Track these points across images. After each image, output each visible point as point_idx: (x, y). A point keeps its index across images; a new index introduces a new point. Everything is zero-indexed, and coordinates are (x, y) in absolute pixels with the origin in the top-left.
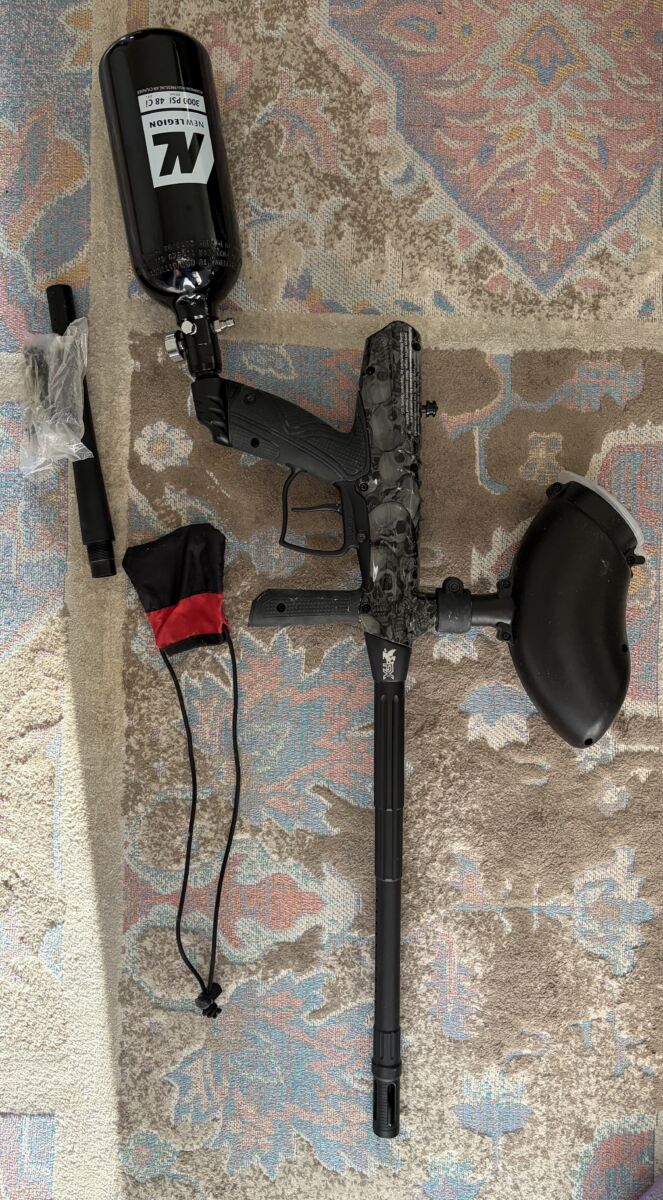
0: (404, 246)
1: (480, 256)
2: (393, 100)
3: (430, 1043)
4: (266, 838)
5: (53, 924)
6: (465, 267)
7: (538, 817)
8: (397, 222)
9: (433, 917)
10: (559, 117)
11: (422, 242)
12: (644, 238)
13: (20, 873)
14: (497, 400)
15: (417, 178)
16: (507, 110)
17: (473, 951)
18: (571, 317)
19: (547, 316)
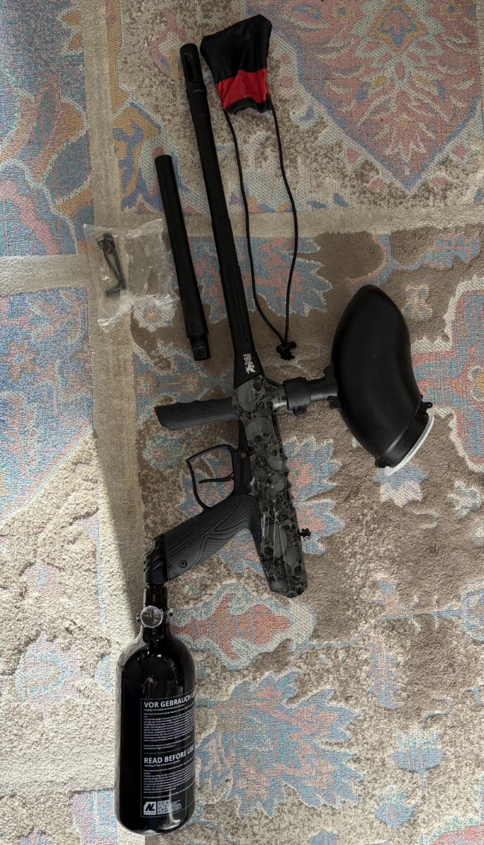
0: (310, 163)
1: (363, 167)
2: (295, 62)
3: (371, 713)
4: (247, 581)
5: (102, 656)
6: (354, 176)
7: (433, 550)
8: (305, 147)
9: (367, 626)
10: (410, 69)
11: (322, 159)
12: (474, 148)
13: (77, 621)
14: (382, 265)
15: (316, 115)
16: (374, 65)
17: (396, 646)
18: (428, 205)
19: (412, 206)
